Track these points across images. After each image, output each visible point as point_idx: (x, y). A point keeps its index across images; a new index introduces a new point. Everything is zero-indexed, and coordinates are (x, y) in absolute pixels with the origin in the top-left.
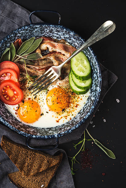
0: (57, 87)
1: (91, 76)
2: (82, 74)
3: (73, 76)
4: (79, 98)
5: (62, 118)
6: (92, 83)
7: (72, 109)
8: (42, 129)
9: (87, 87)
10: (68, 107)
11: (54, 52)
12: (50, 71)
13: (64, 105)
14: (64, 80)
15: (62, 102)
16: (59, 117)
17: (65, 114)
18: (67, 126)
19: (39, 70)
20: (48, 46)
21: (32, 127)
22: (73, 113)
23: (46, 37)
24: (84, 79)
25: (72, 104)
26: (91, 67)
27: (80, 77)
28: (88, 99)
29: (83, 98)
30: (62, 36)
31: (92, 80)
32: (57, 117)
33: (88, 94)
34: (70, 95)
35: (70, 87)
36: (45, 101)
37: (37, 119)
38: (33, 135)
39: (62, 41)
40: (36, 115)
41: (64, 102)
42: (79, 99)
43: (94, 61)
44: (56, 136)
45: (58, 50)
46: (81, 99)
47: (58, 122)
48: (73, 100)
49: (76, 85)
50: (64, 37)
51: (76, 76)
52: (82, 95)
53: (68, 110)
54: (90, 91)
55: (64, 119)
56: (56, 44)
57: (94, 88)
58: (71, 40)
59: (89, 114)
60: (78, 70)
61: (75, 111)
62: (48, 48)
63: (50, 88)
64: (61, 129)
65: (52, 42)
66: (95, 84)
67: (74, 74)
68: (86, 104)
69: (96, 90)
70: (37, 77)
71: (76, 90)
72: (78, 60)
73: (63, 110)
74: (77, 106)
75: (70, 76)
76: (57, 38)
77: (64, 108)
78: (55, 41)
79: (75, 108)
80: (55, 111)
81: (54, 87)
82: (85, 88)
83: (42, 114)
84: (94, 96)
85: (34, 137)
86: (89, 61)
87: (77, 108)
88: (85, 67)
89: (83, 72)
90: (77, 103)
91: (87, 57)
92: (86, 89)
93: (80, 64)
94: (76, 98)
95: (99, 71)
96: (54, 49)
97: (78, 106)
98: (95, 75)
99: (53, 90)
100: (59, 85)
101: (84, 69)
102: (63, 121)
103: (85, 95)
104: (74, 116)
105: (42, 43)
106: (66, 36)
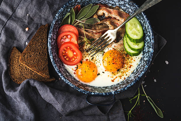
0: (112, 49)
1: (143, 39)
2: (135, 37)
3: (128, 39)
4: (132, 59)
5: (116, 77)
6: (144, 46)
7: (126, 69)
8: (99, 87)
9: (140, 49)
10: (123, 67)
11: (110, 18)
12: (107, 35)
13: (119, 65)
14: (119, 43)
15: (117, 62)
16: (115, 77)
17: (120, 74)
18: (123, 85)
19: (96, 33)
20: (105, 12)
21: (89, 86)
22: (127, 73)
23: (102, 4)
24: (137, 41)
25: (126, 65)
26: (144, 31)
27: (134, 40)
28: (141, 59)
29: (136, 59)
30: (117, 3)
31: (145, 43)
32: (113, 77)
33: (141, 56)
34: (125, 56)
35: (124, 49)
36: (101, 62)
37: (94, 79)
38: (91, 92)
39: (117, 8)
40: (93, 75)
41: (119, 63)
42: (132, 61)
43: (147, 25)
44: (113, 93)
45: (113, 15)
46: (134, 61)
47: (113, 81)
48: (127, 61)
49: (130, 47)
50: (119, 4)
51: (130, 39)
52: (135, 57)
53: (122, 70)
54: (142, 53)
55: (118, 78)
56: (111, 10)
57: (146, 49)
58: (125, 6)
59: (143, 72)
60: (132, 33)
61: (129, 71)
62: (104, 14)
63: (106, 50)
64: (116, 88)
65: (108, 9)
66: (148, 46)
67: (128, 37)
68: (139, 65)
69: (148, 51)
70: (94, 40)
71: (130, 52)
72: (131, 24)
73: (118, 70)
74: (130, 67)
75: (125, 39)
76: (113, 5)
77: (119, 68)
78: (110, 8)
79: (129, 68)
80: (111, 71)
81: (109, 50)
82: (138, 50)
83: (99, 74)
84: (147, 57)
85: (93, 94)
86: (142, 26)
87: (130, 69)
88: (138, 31)
89: (137, 35)
90: (131, 64)
91: (140, 22)
92: (139, 51)
93: (134, 28)
94: (130, 60)
95: (151, 34)
96: (110, 15)
97: (131, 67)
98: (147, 38)
99: (109, 52)
100: (114, 47)
101: (137, 32)
102: (118, 81)
103: (138, 57)
104: (128, 75)
105: (98, 10)
106: (121, 3)
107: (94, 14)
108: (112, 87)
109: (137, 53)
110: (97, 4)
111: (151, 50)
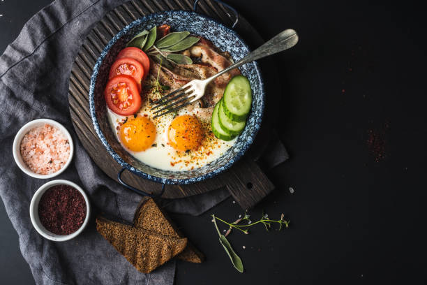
0: (191, 114)
1: (246, 118)
2: (234, 111)
3: (222, 108)
4: (216, 143)
5: (181, 161)
6: (244, 129)
7: (200, 155)
8: (147, 165)
9: (235, 132)
10: (197, 150)
11: (208, 65)
12: (189, 87)
13: (191, 144)
14: (206, 110)
15: (191, 138)
16: (178, 159)
17: (188, 158)
18: (184, 175)
19: (176, 80)
20: (204, 53)
21: (133, 157)
22: (200, 161)
23: (205, 38)
24: (235, 118)
25: (203, 148)
26: (252, 106)
27: (230, 113)
28: (230, 150)
29: (223, 146)
30: (228, 47)
31: (246, 125)
32: (175, 159)
33: (232, 143)
34: (207, 134)
35: (210, 123)
36: (167, 128)
37: (144, 149)
38: (131, 166)
39: (226, 54)
40: (146, 143)
41: (193, 137)
42: (216, 146)
43: (260, 99)
44: (164, 181)
45: (215, 64)
46: (219, 147)
47: (173, 165)
48: (207, 143)
49: (220, 122)
50: (231, 50)
51: (226, 110)
52: (222, 141)
53: (193, 154)
54: (235, 140)
55: (183, 164)
56: (215, 54)
57: (244, 136)
58: (239, 57)
59: (223, 168)
60: (232, 103)
61: (204, 160)
62: (202, 55)
63: (182, 113)
64: (173, 176)
65: (211, 50)
66: (248, 132)
67: (224, 105)
68: (223, 156)
69: (245, 140)
70: (169, 88)
71: (218, 130)
72: (237, 89)
73: (188, 151)
74: (208, 154)
75: (218, 107)
76: (221, 46)
77: (189, 148)
78: (216, 50)
79: (205, 155)
80: (175, 148)
81: (188, 114)
82: (231, 132)
83: (154, 145)
84: (239, 148)
85: (132, 169)
86: (252, 97)
87: (208, 157)
88: (243, 103)
89: (238, 108)
90: (211, 150)
91: (252, 91)
92: (232, 135)
93: (238, 97)
94: (212, 142)
95: (260, 115)
96: (210, 61)
97: (211, 155)
98: (253, 119)
99: (185, 116)
100: (196, 113)
101: (241, 105)
102: (181, 167)
103: (226, 143)
104: (200, 166)
105: (195, 45)
106: (234, 49)
107: (187, 49)
108: (167, 173)
109: (228, 137)
110: (197, 36)
111: (250, 139)
